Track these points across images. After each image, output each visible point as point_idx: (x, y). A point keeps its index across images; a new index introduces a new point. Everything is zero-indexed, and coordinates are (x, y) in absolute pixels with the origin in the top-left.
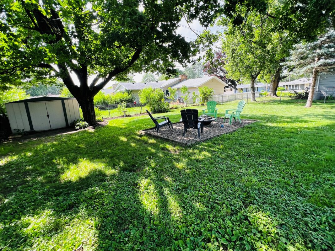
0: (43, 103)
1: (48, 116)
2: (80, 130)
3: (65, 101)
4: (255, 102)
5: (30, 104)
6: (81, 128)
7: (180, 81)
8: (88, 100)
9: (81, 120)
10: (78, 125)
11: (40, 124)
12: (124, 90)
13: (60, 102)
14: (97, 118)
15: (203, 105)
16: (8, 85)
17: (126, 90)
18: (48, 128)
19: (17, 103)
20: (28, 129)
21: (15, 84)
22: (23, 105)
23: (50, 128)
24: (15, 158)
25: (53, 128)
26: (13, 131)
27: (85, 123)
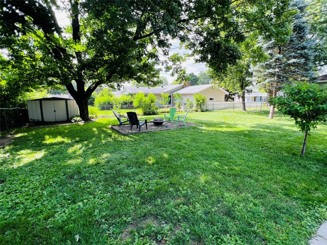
0: (52, 102)
1: (55, 111)
2: (74, 123)
3: (68, 101)
4: (244, 111)
5: (43, 102)
6: (75, 122)
7: (183, 87)
8: (83, 101)
9: (77, 116)
10: (74, 120)
11: (49, 116)
12: (128, 93)
13: (64, 102)
14: (90, 115)
15: (197, 111)
16: (30, 88)
17: (130, 94)
18: (54, 120)
19: (34, 101)
20: (40, 120)
21: (34, 89)
22: (38, 102)
23: (55, 121)
24: (26, 134)
25: (57, 120)
26: (30, 120)
27: (79, 119)
